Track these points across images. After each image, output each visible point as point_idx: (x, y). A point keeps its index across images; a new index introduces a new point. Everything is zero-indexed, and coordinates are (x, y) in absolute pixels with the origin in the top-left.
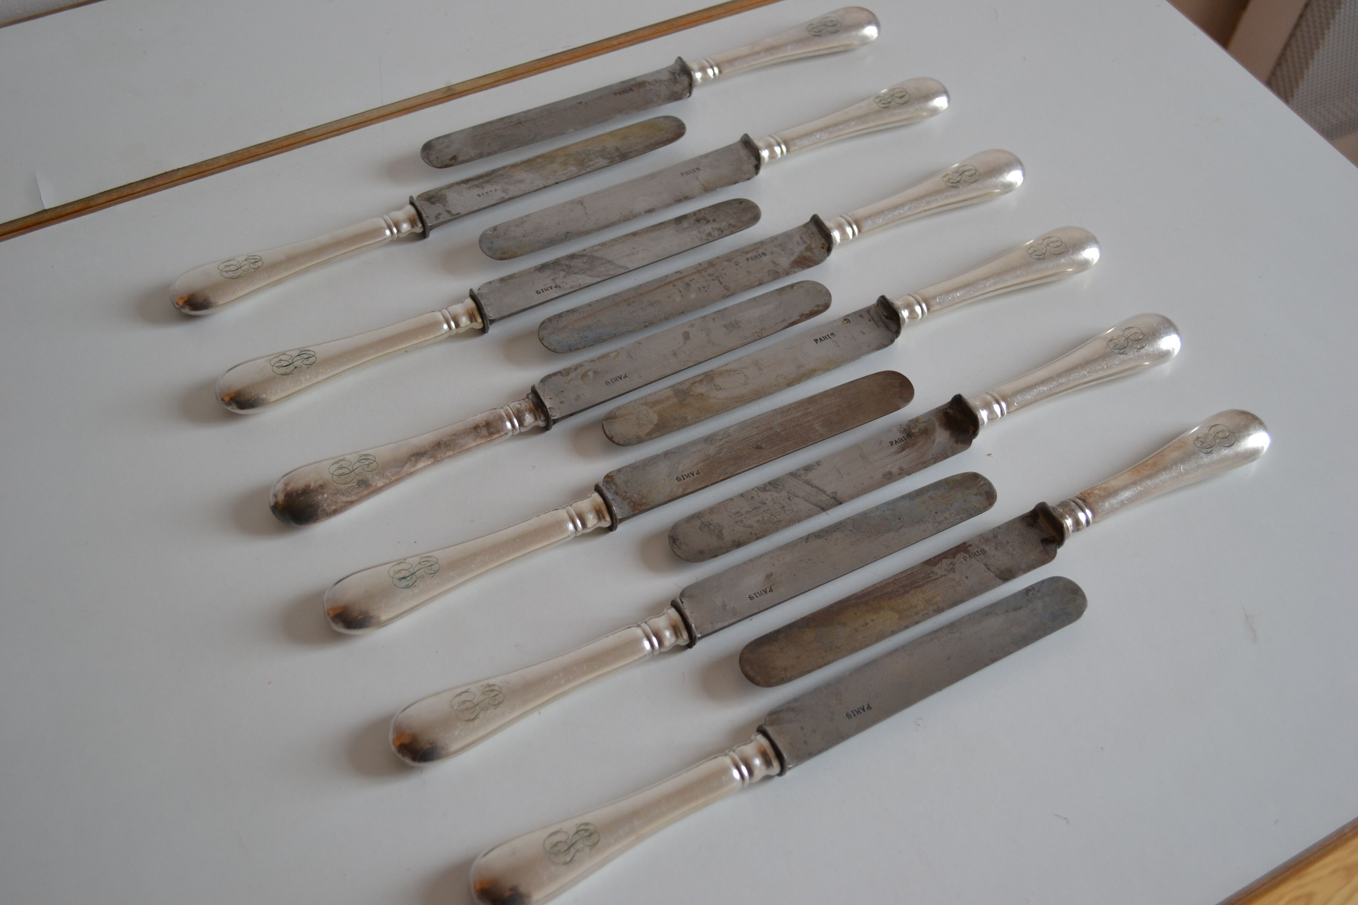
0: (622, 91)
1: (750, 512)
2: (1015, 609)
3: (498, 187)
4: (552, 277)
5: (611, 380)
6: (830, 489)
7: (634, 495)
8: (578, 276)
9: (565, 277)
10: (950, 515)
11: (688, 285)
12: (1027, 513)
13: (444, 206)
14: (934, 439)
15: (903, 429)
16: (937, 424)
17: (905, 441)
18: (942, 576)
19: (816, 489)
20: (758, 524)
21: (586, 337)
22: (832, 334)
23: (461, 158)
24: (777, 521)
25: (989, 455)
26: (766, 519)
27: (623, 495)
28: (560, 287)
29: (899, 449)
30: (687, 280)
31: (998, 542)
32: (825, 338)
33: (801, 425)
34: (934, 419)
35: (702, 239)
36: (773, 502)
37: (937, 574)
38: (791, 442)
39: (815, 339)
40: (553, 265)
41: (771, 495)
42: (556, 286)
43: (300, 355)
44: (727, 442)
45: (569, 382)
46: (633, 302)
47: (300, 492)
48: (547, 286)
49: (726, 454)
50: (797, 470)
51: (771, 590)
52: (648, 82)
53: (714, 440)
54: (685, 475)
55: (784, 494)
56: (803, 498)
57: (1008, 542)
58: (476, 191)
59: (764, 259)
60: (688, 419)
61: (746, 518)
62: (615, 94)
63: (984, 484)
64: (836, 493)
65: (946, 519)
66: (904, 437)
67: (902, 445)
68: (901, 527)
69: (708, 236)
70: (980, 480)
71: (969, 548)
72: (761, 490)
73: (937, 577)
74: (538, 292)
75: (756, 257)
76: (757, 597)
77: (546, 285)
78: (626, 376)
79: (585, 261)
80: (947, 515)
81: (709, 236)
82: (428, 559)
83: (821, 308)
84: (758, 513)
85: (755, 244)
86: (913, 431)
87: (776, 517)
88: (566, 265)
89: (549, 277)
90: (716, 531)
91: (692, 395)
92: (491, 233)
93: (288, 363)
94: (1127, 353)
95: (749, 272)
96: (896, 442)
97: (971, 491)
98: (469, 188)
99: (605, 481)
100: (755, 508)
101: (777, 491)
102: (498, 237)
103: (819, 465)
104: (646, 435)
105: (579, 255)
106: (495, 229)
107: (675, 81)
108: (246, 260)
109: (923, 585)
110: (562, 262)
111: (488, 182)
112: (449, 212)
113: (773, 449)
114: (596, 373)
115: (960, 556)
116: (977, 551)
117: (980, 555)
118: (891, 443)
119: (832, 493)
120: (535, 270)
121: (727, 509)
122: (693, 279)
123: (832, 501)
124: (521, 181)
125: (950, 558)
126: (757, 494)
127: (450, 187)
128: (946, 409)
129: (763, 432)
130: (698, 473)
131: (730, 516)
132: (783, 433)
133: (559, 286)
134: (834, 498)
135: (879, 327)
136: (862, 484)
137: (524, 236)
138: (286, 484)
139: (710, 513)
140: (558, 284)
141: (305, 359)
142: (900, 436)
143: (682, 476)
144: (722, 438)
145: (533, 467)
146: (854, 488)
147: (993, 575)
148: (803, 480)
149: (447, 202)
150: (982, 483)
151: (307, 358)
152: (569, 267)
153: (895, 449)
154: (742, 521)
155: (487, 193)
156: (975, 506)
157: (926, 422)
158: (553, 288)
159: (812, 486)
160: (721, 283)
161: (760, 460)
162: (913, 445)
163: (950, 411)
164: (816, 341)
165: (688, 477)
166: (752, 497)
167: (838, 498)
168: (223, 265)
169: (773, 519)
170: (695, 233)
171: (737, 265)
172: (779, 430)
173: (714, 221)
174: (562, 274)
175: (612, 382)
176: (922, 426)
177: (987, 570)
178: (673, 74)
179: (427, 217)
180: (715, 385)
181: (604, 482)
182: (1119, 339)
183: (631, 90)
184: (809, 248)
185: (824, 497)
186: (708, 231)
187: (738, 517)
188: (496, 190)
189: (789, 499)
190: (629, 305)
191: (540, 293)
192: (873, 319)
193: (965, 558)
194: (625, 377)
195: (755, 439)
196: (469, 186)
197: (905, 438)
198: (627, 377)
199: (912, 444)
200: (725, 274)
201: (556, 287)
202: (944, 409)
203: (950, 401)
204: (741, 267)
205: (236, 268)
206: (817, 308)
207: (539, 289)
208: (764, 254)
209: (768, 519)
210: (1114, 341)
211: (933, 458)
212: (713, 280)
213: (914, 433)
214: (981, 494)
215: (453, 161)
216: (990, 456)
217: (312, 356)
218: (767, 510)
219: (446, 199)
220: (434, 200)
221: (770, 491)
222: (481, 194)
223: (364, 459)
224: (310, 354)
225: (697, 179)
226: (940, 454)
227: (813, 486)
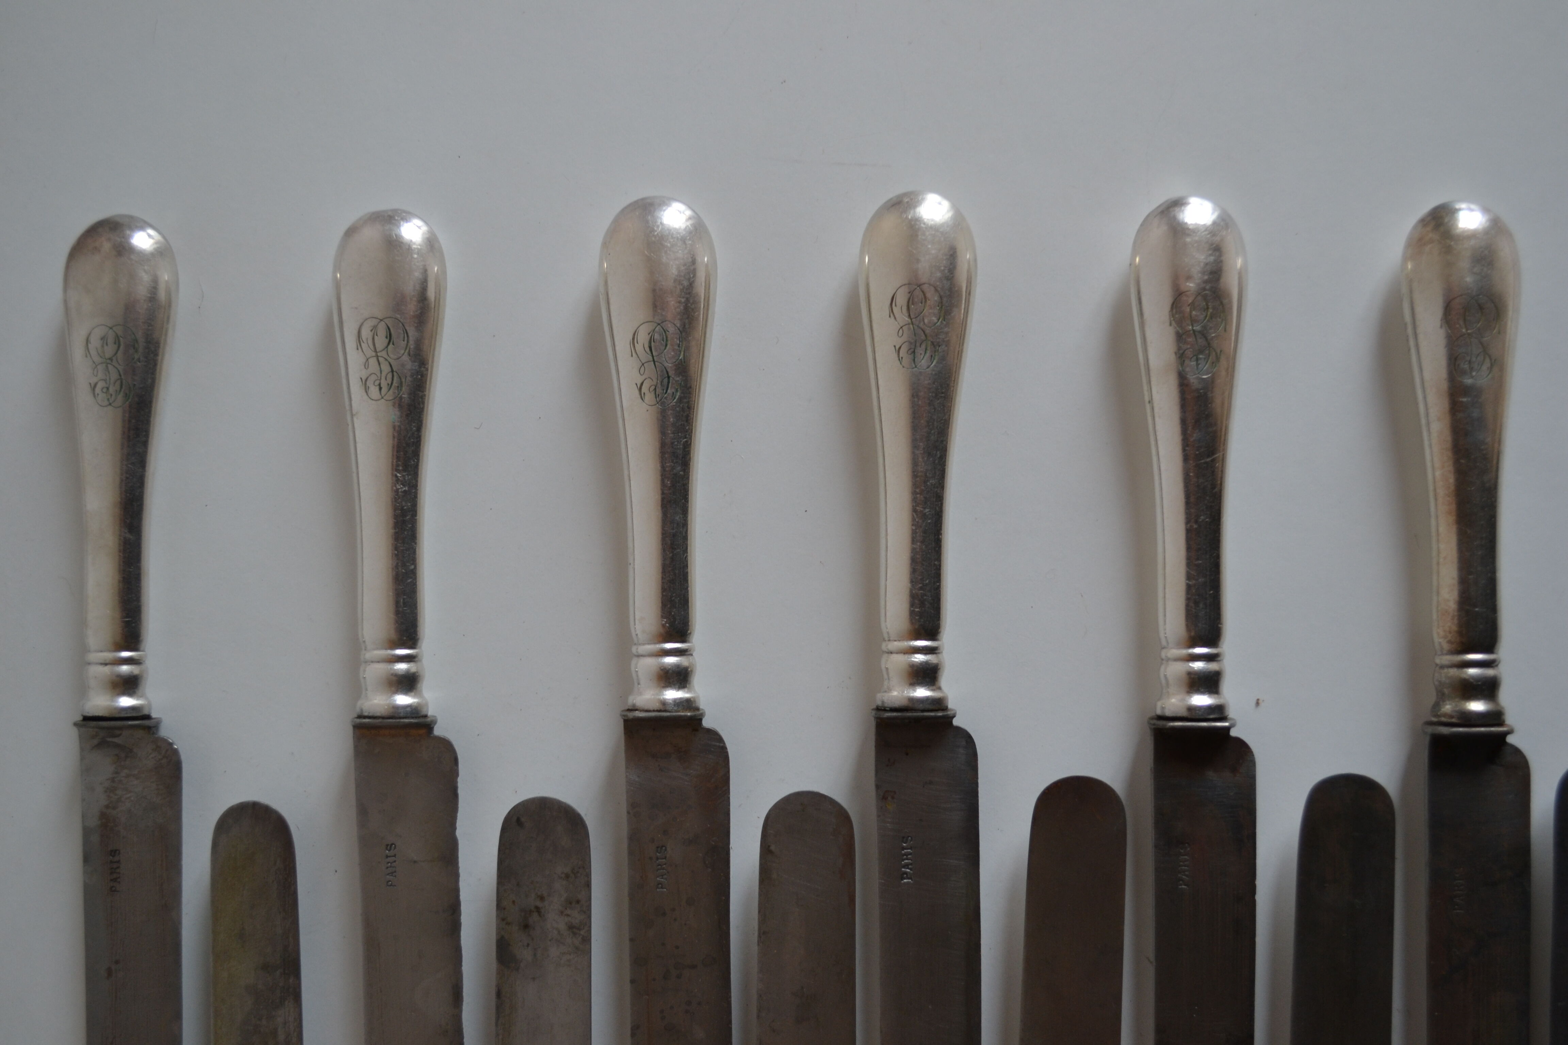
0: (111, 873)
25: (1258, 703)
35: (577, 948)
52: (107, 807)
62: (113, 890)
69: (575, 934)
70: (1333, 788)
75: (662, 867)
81: (575, 930)
83: (841, 831)
85: (631, 853)
107: (124, 754)
122: (662, 1012)
160: (694, 967)
170: (554, 952)
171: (664, 914)
173: (542, 898)
178: (102, 745)
183: (114, 852)
186: (562, 926)
200: (677, 947)
204: (673, 910)
208: (660, 849)
212: (679, 977)
213: (1179, 833)
216: (1260, 702)
225: (415, 862)
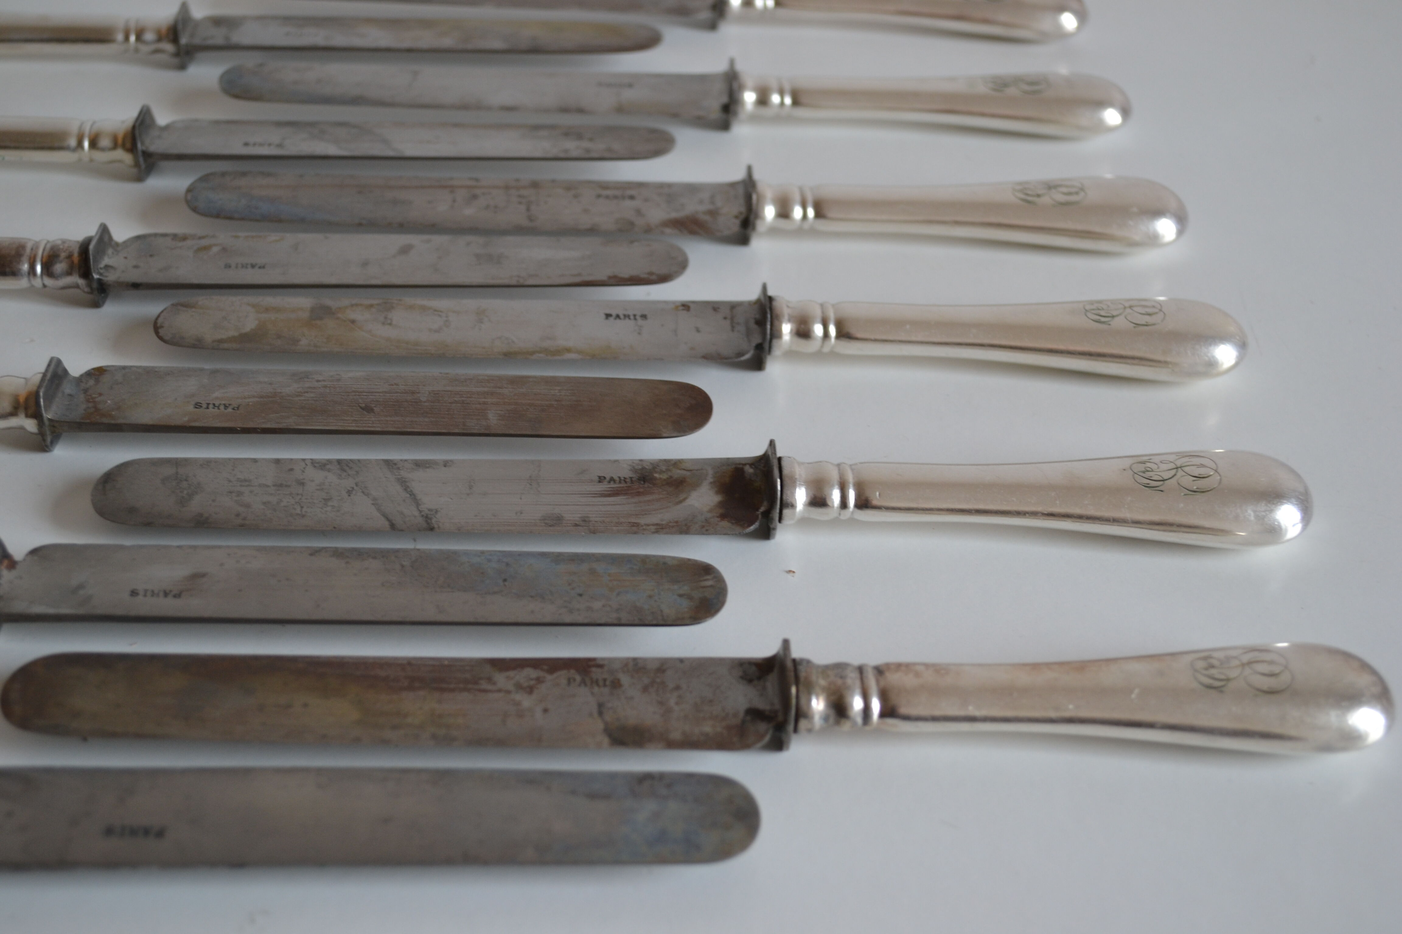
1: (268, 486)
2: (593, 796)
4: (285, 135)
5: (238, 264)
6: (428, 502)
7: (109, 402)
9: (303, 140)
10: (604, 606)
11: (475, 197)
12: (756, 659)
13: (230, 32)
14: (685, 499)
15: (640, 467)
16: (710, 479)
17: (629, 484)
18: (500, 691)
19: (408, 495)
20: (263, 507)
22: (644, 317)
24: (297, 514)
27: (94, 396)
29: (609, 491)
30: (478, 192)
31: (658, 680)
32: (627, 316)
33: (467, 403)
34: (711, 472)
36: (318, 488)
37: (494, 684)
38: (426, 420)
39: (608, 312)
41: (326, 478)
44: (325, 387)
45: (173, 249)
48: (267, 142)
49: (308, 400)
50: (401, 460)
51: (178, 596)
54: (214, 405)
55: (349, 483)
56: (375, 499)
57: (678, 688)
59: (628, 203)
61: (251, 492)
63: (711, 586)
64: (437, 511)
65: (589, 609)
66: (631, 478)
67: (618, 487)
68: (495, 593)
70: (708, 577)
71: (594, 669)
72: (316, 465)
73: (489, 687)
74: (246, 144)
75: (616, 197)
76: (145, 596)
77: (267, 140)
79: (353, 132)
80: (597, 605)
83: (654, 277)
84: (278, 492)
85: (629, 183)
86: (656, 475)
87: (302, 507)
90: (185, 492)
91: (338, 318)
94: (1162, 491)
95: (586, 211)
96: (612, 480)
97: (676, 587)
100: (281, 485)
101: (340, 475)
103: (445, 466)
104: (214, 341)
105: (353, 125)
109: (452, 690)
110: (320, 126)
113: (388, 419)
114: (224, 250)
115: (562, 675)
116: (605, 680)
117: (605, 685)
118: (601, 479)
119: (430, 510)
120: (273, 124)
122: (490, 193)
123: (420, 520)
125: (542, 670)
126: (304, 468)
128: (745, 465)
129: (397, 393)
130: (237, 408)
131: (230, 481)
132: (426, 404)
133: (284, 146)
134: (427, 517)
135: (733, 330)
136: (494, 516)
137: (295, 83)
139: (201, 465)
142: (626, 473)
143: (209, 404)
145: (32, 341)
146: (476, 516)
147: (600, 725)
148: (399, 477)
150: (710, 583)
152: (323, 132)
153: (600, 489)
154: (240, 494)
156: (662, 611)
157: (691, 470)
158: (272, 146)
159: (405, 490)
160: (528, 210)
161: (354, 425)
162: (639, 494)
163: (749, 470)
164: (608, 316)
165: (216, 408)
166: (291, 470)
167: (433, 521)
171: (576, 197)
172: (424, 399)
175: (237, 267)
176: (677, 473)
177: (596, 714)
180: (386, 318)
182: (1161, 465)
184: (713, 213)
185: (410, 511)
187: (241, 486)
188: (317, 35)
189: (349, 493)
191: (249, 145)
192: (732, 319)
193: (570, 681)
194: (262, 267)
195: (372, 397)
197: (632, 481)
198: (264, 268)
199: (638, 492)
200: (546, 203)
202: (740, 464)
203: (760, 456)
204: (579, 202)
206: (645, 276)
207: (252, 142)
208: (632, 198)
210: (1148, 465)
211: (657, 524)
213: (656, 479)
214: (690, 598)
218: (298, 494)
219: (240, 26)
220: (223, 24)
221: (329, 470)
222: (292, 34)
225: (618, 95)
226: (677, 522)
227: (409, 490)
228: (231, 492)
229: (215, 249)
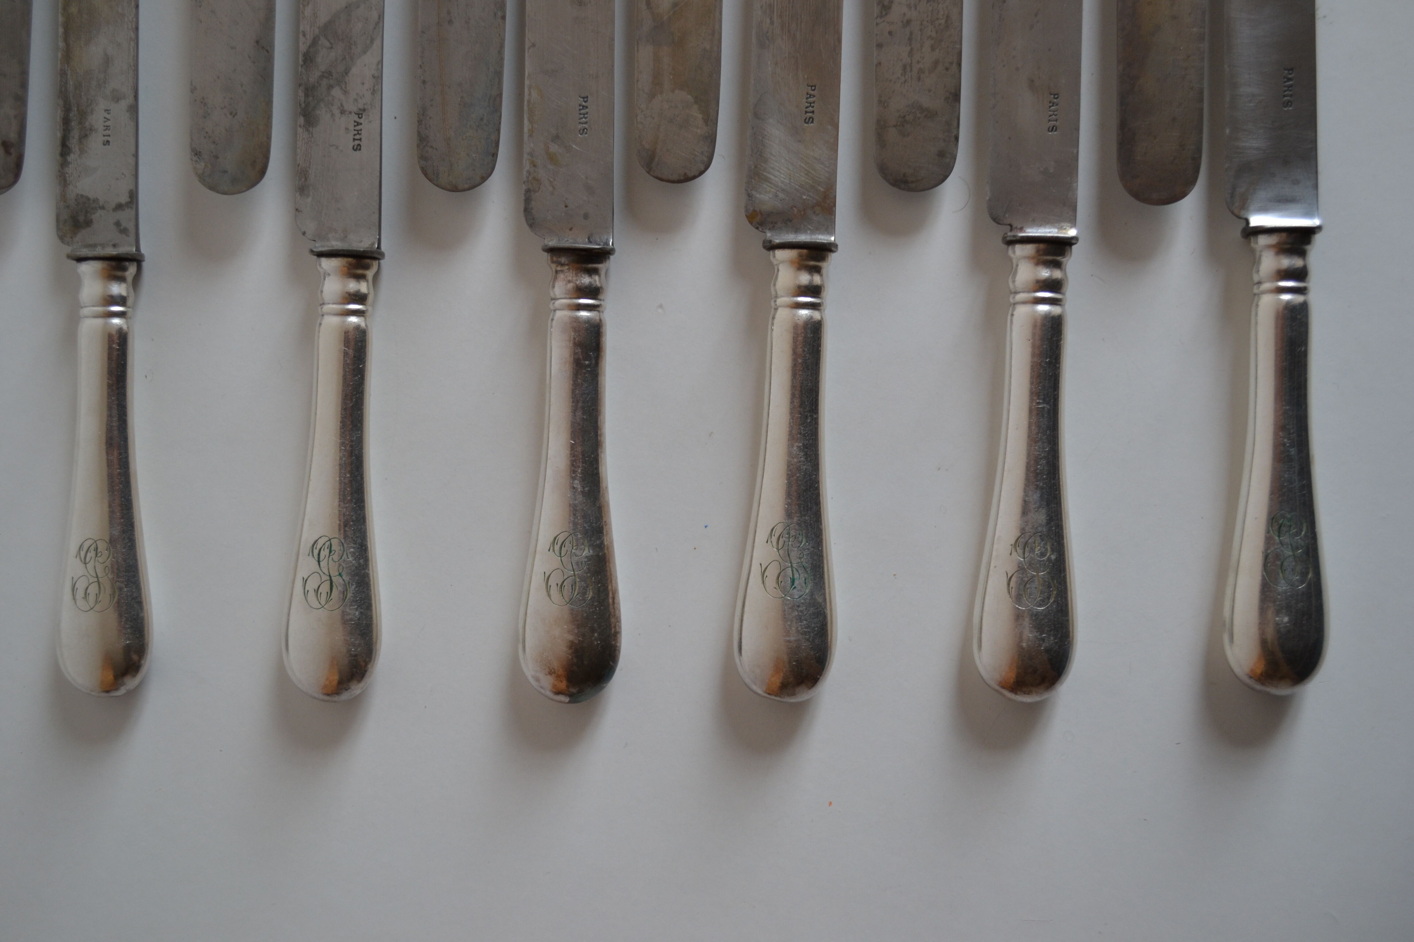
1: (912, 49)
3: (102, 104)
4: (337, 112)
5: (580, 123)
7: (804, 197)
8: (354, 70)
9: (345, 92)
13: (103, 208)
20: (938, 50)
21: (482, 119)
23: (13, 136)
24: (946, 21)
26: (934, 34)
27: (795, 212)
28: (364, 110)
40: (311, 98)
42: (358, 114)
43: (319, 558)
45: (554, 188)
46: (449, 13)
47: (575, 660)
48: (352, 128)
51: (1056, 95)
53: (768, 32)
54: (807, 108)
58: (95, 142)
60: (708, 47)
61: (918, 62)
72: (884, 13)
74: (357, 148)
76: (1056, 120)
77: (347, 129)
78: (583, 98)
79: (328, 44)
82: (777, 535)
84: (918, 41)
87: (936, 18)
88: (322, 77)
89: (333, 115)
90: (919, 115)
92: (203, 164)
93: (328, 582)
98: (82, 151)
99: (758, 225)
100: (910, 39)
102: (217, 157)
104: (707, 125)
105: (310, 47)
106: (197, 153)
108: (85, 563)
110: (311, 79)
111: (83, 115)
112: (119, 207)
120: (307, 130)
121: (891, 81)
124: (107, 61)
126: (888, 23)
127: (65, 180)
130: (813, 87)
131: (905, 81)
133: (360, 109)
137: (233, 114)
138: (551, 672)
140: (355, 109)
141: (329, 557)
143: (806, 112)
144: (771, 19)
149: (96, 200)
151: (330, 552)
152: (327, 74)
154: (921, 71)
155: (107, 128)
158: (361, 121)
165: (812, 105)
166: (890, 33)
168: (81, 602)
169: (940, 25)
174: (336, 92)
175: (586, 123)
179: (114, 246)
181: (757, 228)
187: (911, 70)
188: (107, 111)
190: (450, 22)
191: (359, 145)
194: (585, 98)
196: (77, 149)
198: (587, 97)
201: (360, 115)
205: (96, 584)
207: (351, 144)
209: (937, 32)
215: (12, 150)
217: (329, 543)
218: (922, 24)
219: (88, 199)
220: (81, 219)
222: (106, 138)
223: (561, 548)
224: (324, 544)
228: (919, 79)
229: (554, 148)
